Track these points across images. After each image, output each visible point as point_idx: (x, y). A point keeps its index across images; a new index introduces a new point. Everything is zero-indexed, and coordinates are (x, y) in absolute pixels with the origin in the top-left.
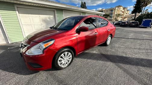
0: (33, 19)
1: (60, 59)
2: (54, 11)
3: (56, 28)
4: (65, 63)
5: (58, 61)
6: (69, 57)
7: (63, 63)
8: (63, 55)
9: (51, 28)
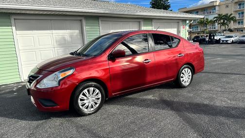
0: (38, 38)
1: (81, 96)
2: (81, 20)
3: (79, 54)
4: (90, 105)
5: (79, 100)
6: (96, 97)
7: (87, 104)
8: (86, 91)
9: (72, 54)
